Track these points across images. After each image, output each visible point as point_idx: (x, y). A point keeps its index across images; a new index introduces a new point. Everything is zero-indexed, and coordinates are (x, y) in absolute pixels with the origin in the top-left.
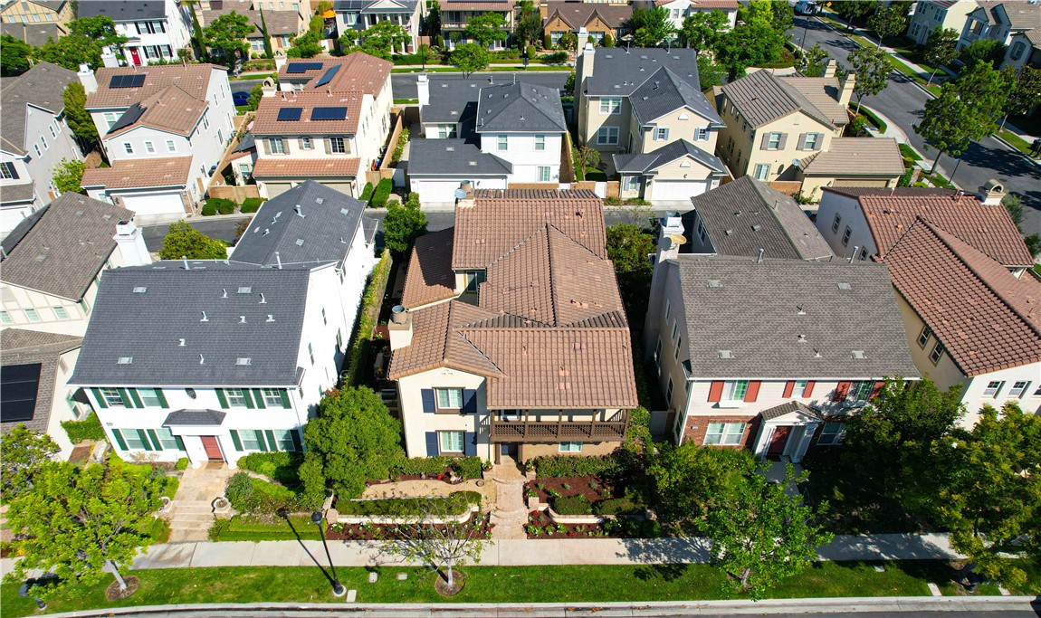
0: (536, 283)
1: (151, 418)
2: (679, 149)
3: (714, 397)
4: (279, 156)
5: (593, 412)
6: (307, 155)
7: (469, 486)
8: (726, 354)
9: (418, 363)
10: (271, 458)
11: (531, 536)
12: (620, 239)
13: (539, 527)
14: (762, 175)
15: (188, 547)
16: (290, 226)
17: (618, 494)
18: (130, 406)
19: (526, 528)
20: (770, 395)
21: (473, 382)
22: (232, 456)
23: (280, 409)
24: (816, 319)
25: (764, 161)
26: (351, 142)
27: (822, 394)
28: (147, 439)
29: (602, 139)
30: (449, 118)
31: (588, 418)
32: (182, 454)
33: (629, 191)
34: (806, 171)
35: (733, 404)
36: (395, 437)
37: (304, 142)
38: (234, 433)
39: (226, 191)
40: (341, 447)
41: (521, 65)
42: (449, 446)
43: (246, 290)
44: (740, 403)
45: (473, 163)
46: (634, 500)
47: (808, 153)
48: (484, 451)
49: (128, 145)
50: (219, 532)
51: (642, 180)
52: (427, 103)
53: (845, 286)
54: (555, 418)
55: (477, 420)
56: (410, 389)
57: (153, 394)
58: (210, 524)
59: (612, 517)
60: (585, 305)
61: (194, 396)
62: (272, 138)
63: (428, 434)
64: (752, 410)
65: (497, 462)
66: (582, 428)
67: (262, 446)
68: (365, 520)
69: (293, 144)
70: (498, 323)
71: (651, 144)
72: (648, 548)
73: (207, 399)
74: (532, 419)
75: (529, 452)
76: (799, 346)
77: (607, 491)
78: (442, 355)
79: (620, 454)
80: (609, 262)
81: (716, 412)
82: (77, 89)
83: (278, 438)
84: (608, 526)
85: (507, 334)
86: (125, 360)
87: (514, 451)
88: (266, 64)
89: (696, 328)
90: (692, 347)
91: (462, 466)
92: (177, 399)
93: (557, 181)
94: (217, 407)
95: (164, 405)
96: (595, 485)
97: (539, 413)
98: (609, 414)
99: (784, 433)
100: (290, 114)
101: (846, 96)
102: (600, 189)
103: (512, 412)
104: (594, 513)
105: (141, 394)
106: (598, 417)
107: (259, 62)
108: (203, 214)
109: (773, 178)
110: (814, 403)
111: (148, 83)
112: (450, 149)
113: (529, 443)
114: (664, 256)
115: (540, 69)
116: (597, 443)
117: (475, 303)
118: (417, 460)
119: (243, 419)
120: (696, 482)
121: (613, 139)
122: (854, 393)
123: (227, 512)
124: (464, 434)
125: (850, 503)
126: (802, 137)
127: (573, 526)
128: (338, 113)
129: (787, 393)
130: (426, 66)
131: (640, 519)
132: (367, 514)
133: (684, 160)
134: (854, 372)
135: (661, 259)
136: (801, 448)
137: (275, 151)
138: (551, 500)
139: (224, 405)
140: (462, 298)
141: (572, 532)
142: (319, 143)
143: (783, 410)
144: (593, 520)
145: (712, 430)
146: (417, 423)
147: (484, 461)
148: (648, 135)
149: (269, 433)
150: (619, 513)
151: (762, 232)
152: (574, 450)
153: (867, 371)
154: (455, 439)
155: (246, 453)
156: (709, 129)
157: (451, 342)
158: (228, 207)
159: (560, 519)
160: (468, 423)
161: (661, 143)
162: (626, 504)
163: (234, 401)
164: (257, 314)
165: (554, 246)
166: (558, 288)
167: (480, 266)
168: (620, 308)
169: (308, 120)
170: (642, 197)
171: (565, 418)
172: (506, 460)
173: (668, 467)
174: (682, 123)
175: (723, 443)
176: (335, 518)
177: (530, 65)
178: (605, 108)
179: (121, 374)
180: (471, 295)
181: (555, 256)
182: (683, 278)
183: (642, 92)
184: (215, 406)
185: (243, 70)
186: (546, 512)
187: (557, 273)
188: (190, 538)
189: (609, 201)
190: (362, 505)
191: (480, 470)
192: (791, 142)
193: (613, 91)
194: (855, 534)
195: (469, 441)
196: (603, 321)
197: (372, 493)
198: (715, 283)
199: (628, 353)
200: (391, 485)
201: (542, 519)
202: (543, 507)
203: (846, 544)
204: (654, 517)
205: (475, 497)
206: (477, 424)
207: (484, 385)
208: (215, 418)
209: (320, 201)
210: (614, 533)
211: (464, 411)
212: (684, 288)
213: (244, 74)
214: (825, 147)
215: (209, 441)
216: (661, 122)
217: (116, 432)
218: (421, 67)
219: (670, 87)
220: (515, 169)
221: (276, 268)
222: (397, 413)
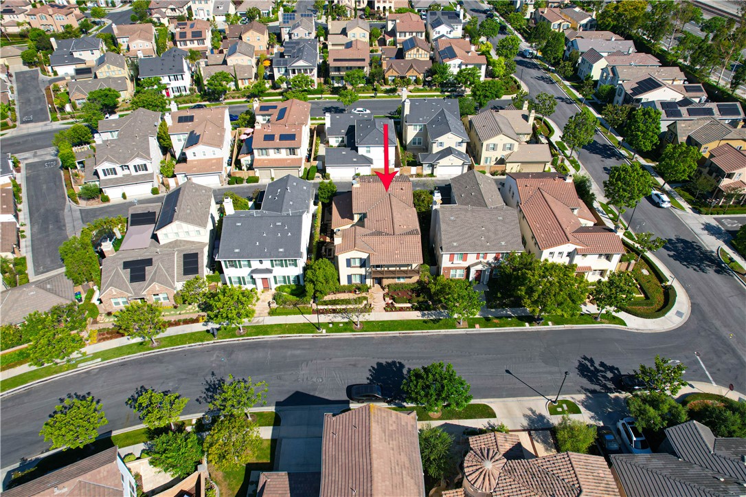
0: (386, 219)
1: (244, 272)
2: (448, 152)
3: (451, 259)
4: (265, 157)
5: (407, 265)
6: (278, 156)
7: (364, 294)
8: (455, 244)
9: (345, 249)
10: (289, 287)
11: (386, 311)
12: (420, 196)
13: (389, 308)
14: (488, 162)
15: (261, 319)
16: (286, 196)
17: (418, 296)
18: (237, 267)
19: (385, 308)
20: (472, 259)
21: (365, 256)
22: (274, 286)
23: (294, 267)
24: (489, 231)
25: (489, 156)
26: (298, 150)
27: (490, 258)
28: (241, 281)
29: (414, 143)
30: (340, 133)
31: (406, 268)
32: (254, 286)
33: (427, 171)
34: (507, 161)
35: (458, 262)
36: (337, 277)
37: (276, 151)
38: (275, 277)
39: (238, 173)
40: (321, 279)
41: (373, 95)
42: (356, 280)
43: (279, 224)
44: (461, 262)
45: (355, 160)
46: (424, 298)
47: (508, 152)
48: (369, 282)
49: (194, 153)
50: (272, 313)
51: (432, 166)
52: (329, 126)
53: (500, 218)
54: (394, 269)
55: (366, 270)
56: (342, 259)
57: (246, 263)
58: (268, 310)
59: (416, 304)
60: (405, 227)
61: (262, 263)
62: (261, 149)
63: (348, 276)
64: (466, 264)
65: (373, 286)
66: (404, 272)
67: (285, 282)
68: (326, 307)
69: (271, 152)
70: (373, 234)
71: (436, 149)
72: (428, 314)
73: (267, 264)
74: (386, 269)
75: (386, 282)
76: (481, 241)
77: (414, 295)
78: (354, 246)
79: (419, 282)
80: (415, 209)
81: (453, 266)
82: (164, 124)
83: (292, 279)
84: (414, 307)
85: (376, 238)
86: (237, 251)
87: (379, 281)
88: (238, 95)
89: (444, 234)
90: (443, 242)
91: (361, 288)
92: (255, 264)
93: (394, 166)
94: (270, 267)
95: (250, 266)
96: (410, 293)
97: (388, 266)
98: (414, 266)
99: (479, 273)
100: (269, 138)
101: (531, 120)
102: (414, 170)
103: (378, 266)
104: (409, 303)
105: (242, 263)
106: (410, 268)
107: (232, 94)
108: (229, 184)
109: (493, 163)
110: (488, 262)
111: (196, 120)
112: (343, 153)
113: (386, 278)
114: (435, 207)
115: (383, 97)
116: (410, 277)
117: (363, 226)
118: (344, 286)
119: (279, 272)
120: (445, 289)
121: (419, 143)
122: (502, 257)
123: (274, 306)
124: (361, 275)
125: (503, 298)
126: (504, 145)
127: (402, 308)
128: (292, 137)
129: (478, 258)
130: (323, 96)
131: (426, 304)
132: (327, 305)
133: (451, 157)
134: (501, 249)
135: (434, 209)
136: (486, 279)
137: (263, 155)
138: (394, 299)
139: (273, 266)
140: (357, 224)
141: (401, 309)
142: (283, 151)
143: (476, 264)
144: (409, 305)
145: (452, 272)
146: (344, 272)
147: (369, 286)
148: (435, 146)
149: (288, 277)
150: (418, 302)
151: (475, 196)
152: (402, 281)
153: (506, 249)
154: (358, 277)
155: (279, 285)
156: (462, 142)
157: (357, 242)
158: (239, 180)
159: (397, 305)
160: (362, 271)
161: (441, 148)
162: (421, 299)
163: (276, 264)
164: (284, 233)
165: (392, 203)
166: (395, 220)
167: (364, 212)
168: (418, 228)
169: (278, 141)
170: (432, 173)
171: (398, 269)
172: (377, 286)
173: (435, 284)
174: (449, 140)
175: (457, 277)
176: (314, 306)
177: (378, 95)
178: (415, 129)
179: (236, 255)
180: (361, 222)
181: (393, 207)
182: (441, 216)
183: (432, 122)
184: (269, 267)
185: (225, 99)
186: (392, 303)
187: (394, 214)
188: (262, 315)
189: (418, 175)
190: (325, 302)
191: (368, 289)
192: (500, 147)
193: (419, 121)
194: (503, 308)
195: (363, 278)
196: (411, 233)
197: (327, 298)
198: (452, 218)
199: (420, 244)
200: (334, 295)
201: (390, 305)
202: (390, 301)
203: (500, 311)
204: (431, 303)
205: (366, 298)
206: (366, 271)
207: (369, 256)
208: (269, 271)
209: (295, 184)
210: (416, 309)
211: (361, 267)
212: (441, 220)
213: (226, 101)
214: (516, 149)
215: (264, 280)
216: (440, 139)
217: (230, 278)
218: (320, 96)
219: (445, 121)
220: (374, 162)
221: (288, 215)
222: (337, 268)
